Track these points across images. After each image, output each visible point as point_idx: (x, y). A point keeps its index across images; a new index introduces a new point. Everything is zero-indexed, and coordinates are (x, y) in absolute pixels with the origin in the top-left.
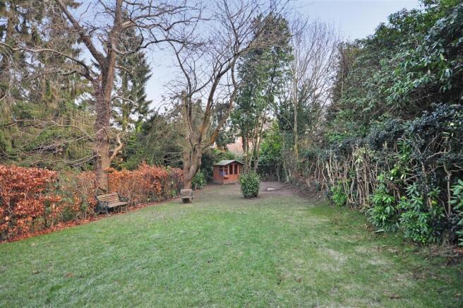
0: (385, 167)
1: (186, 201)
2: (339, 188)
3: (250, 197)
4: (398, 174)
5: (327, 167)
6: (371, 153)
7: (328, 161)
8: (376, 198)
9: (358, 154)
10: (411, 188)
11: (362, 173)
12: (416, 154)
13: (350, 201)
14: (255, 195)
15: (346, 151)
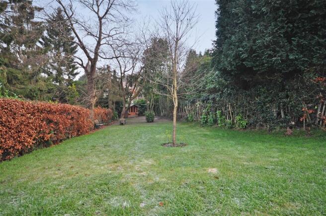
0: (205, 108)
1: (122, 124)
2: (191, 115)
3: (151, 122)
4: (208, 110)
5: (186, 108)
6: (201, 103)
7: (186, 105)
8: (203, 117)
9: (198, 104)
10: (210, 113)
11: (199, 110)
12: (212, 105)
13: (195, 119)
14: (152, 121)
15: (193, 102)
